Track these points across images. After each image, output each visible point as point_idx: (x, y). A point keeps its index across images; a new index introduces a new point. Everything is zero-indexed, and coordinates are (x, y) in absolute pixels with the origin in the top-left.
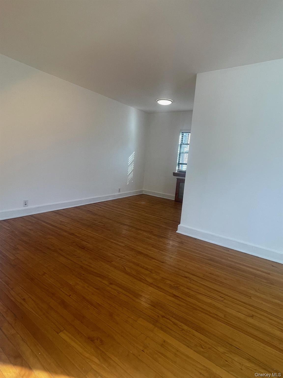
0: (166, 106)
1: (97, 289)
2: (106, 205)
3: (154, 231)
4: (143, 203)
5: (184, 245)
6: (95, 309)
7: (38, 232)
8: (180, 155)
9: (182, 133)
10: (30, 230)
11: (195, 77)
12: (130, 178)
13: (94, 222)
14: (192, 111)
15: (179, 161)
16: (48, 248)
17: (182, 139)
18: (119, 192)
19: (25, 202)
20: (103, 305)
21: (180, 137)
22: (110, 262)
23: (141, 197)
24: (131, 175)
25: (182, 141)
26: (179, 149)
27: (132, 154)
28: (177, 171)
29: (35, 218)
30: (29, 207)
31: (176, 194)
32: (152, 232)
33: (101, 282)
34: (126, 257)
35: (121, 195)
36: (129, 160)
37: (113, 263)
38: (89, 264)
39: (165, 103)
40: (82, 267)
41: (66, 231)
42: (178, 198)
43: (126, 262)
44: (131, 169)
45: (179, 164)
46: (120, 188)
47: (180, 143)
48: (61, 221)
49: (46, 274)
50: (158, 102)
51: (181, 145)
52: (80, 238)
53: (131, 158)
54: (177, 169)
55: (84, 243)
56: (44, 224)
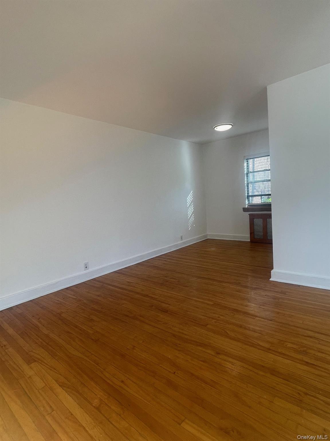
0: (224, 131)
1: (203, 361)
2: (171, 257)
3: (242, 282)
4: (213, 249)
5: (286, 295)
6: (212, 388)
7: (108, 298)
8: (248, 186)
9: (247, 159)
10: (99, 296)
11: (265, 90)
12: (191, 222)
13: (166, 279)
14: (267, 129)
15: (248, 193)
16: (127, 316)
17: (248, 166)
18: (181, 240)
19: (86, 265)
20: (220, 382)
21: (245, 164)
22: (206, 326)
23: (206, 243)
24: (192, 219)
25: (248, 169)
26: (246, 180)
27: (190, 194)
28: (247, 205)
29: (99, 281)
30: (90, 270)
31: (251, 234)
32: (239, 283)
33: (205, 352)
34: (222, 317)
35: (184, 243)
36: (188, 201)
37: (208, 326)
38: (181, 331)
39: (223, 128)
40: (174, 336)
41: (138, 293)
42: (254, 238)
43: (225, 324)
44: (190, 211)
45: (248, 197)
46: (182, 235)
47: (245, 172)
48: (128, 282)
49: (135, 348)
50: (215, 129)
51: (247, 174)
52: (157, 300)
53: (190, 198)
54: (247, 202)
55: (164, 305)
56: (111, 287)
